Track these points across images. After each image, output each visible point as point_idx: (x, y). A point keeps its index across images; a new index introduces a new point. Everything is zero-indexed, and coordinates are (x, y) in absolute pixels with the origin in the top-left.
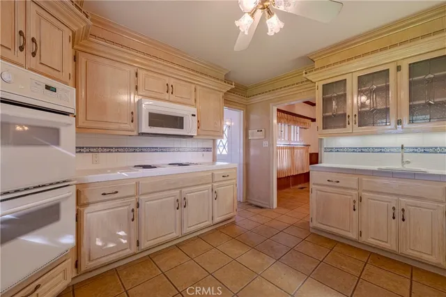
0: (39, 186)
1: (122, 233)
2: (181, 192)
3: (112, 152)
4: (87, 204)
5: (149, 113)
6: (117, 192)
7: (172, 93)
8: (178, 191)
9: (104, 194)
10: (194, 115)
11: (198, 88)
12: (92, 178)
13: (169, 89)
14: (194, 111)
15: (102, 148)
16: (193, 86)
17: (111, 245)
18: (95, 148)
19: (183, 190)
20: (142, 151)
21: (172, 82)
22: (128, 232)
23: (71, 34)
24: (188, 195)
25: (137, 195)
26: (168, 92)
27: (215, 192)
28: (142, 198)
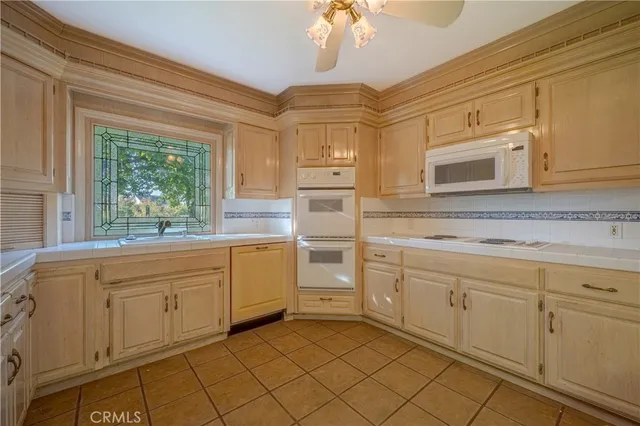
0: (333, 237)
1: (389, 300)
2: (459, 281)
4: (368, 260)
6: (384, 256)
7: (478, 124)
8: (454, 279)
9: (376, 255)
11: (545, 83)
12: (371, 239)
13: (473, 120)
18: (410, 212)
19: (464, 280)
21: (478, 105)
22: (393, 300)
23: (357, 125)
24: (474, 292)
25: (402, 265)
26: (470, 125)
27: (552, 315)
28: (407, 271)
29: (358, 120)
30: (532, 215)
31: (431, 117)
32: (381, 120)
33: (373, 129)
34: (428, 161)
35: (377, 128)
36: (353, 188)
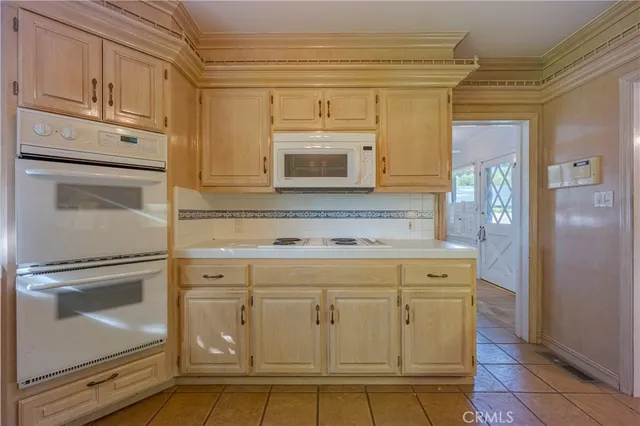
0: (120, 257)
1: (228, 338)
2: (325, 292)
3: (257, 217)
4: (189, 287)
5: (286, 155)
6: (221, 276)
7: (329, 116)
8: (319, 291)
9: (205, 277)
10: (370, 148)
11: (383, 93)
12: (196, 253)
13: (324, 110)
14: (370, 139)
15: (245, 211)
16: (372, 93)
17: (215, 351)
18: (238, 211)
19: (330, 290)
20: (296, 217)
21: (329, 95)
22: (237, 338)
23: (168, 67)
24: (340, 301)
25: (250, 285)
26: (320, 115)
27: (407, 308)
28: (257, 292)
29: (171, 59)
30: (360, 214)
31: (277, 94)
32: (205, 76)
33: (189, 85)
34: (276, 147)
35: (195, 86)
36: (161, 170)
